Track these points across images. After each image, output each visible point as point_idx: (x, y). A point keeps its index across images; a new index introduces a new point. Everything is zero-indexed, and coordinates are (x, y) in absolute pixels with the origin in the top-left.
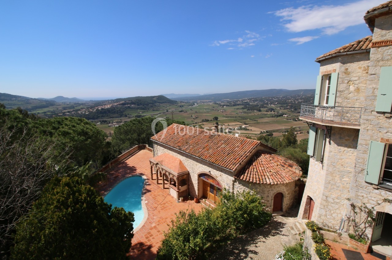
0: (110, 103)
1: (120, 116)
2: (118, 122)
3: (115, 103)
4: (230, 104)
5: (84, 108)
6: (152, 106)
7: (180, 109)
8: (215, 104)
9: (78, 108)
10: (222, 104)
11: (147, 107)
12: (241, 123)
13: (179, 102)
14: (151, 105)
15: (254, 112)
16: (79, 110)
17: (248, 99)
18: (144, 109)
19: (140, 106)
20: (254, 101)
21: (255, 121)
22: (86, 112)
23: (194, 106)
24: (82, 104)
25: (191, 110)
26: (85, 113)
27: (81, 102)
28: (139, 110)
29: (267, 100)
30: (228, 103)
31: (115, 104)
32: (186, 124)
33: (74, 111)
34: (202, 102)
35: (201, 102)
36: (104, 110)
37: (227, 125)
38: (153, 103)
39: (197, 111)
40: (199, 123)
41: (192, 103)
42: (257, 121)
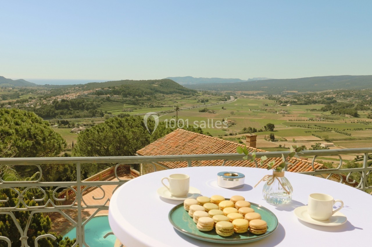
0: (77, 91)
1: (91, 115)
2: (87, 125)
3: (84, 90)
4: (299, 99)
5: (35, 98)
6: (149, 99)
7: (202, 106)
8: (269, 99)
9: (25, 98)
10: (285, 99)
11: (140, 100)
12: (320, 137)
13: (201, 93)
14: (149, 96)
15: (344, 116)
16: (26, 101)
17: (335, 93)
18: (134, 104)
19: (128, 98)
20: (345, 96)
21: (346, 134)
22: (36, 104)
23: (228, 101)
24: (32, 91)
25: (223, 108)
26: (35, 106)
27: (31, 88)
28: (125, 106)
29: (370, 96)
30: (295, 98)
31: (86, 93)
32: (204, 132)
33: (18, 102)
34: (245, 95)
35: (242, 94)
36: (66, 102)
37: (292, 140)
38: (151, 94)
39: (235, 111)
40: (236, 134)
41: (225, 96)
42: (350, 135)
